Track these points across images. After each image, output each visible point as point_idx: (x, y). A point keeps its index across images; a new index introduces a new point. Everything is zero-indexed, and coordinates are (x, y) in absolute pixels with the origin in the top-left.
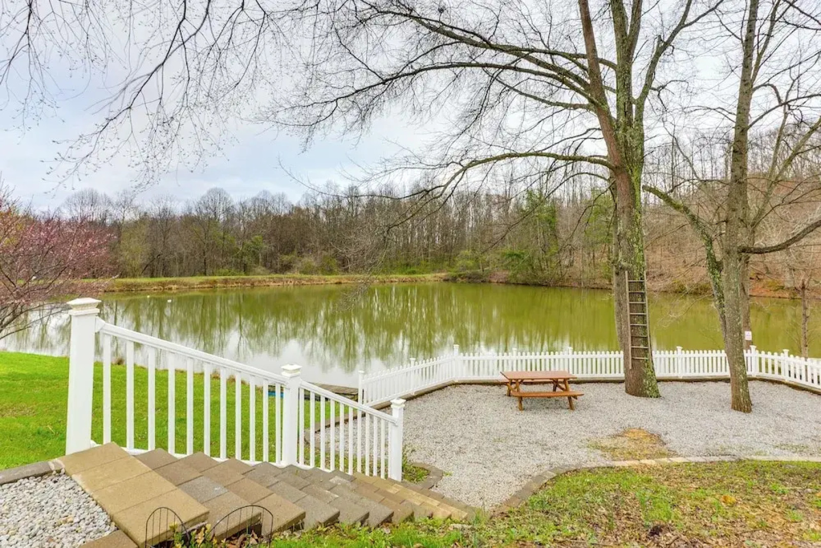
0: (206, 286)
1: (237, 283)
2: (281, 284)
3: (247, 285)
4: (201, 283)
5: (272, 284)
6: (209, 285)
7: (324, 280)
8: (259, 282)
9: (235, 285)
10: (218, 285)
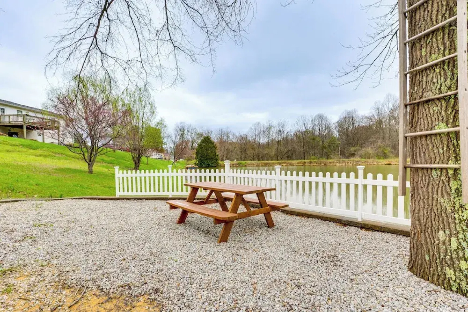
0: (300, 164)
1: (317, 163)
2: (344, 164)
3: (322, 164)
4: (298, 163)
5: (338, 164)
6: (301, 164)
7: (377, 162)
8: (330, 163)
9: (316, 164)
10: (306, 164)
